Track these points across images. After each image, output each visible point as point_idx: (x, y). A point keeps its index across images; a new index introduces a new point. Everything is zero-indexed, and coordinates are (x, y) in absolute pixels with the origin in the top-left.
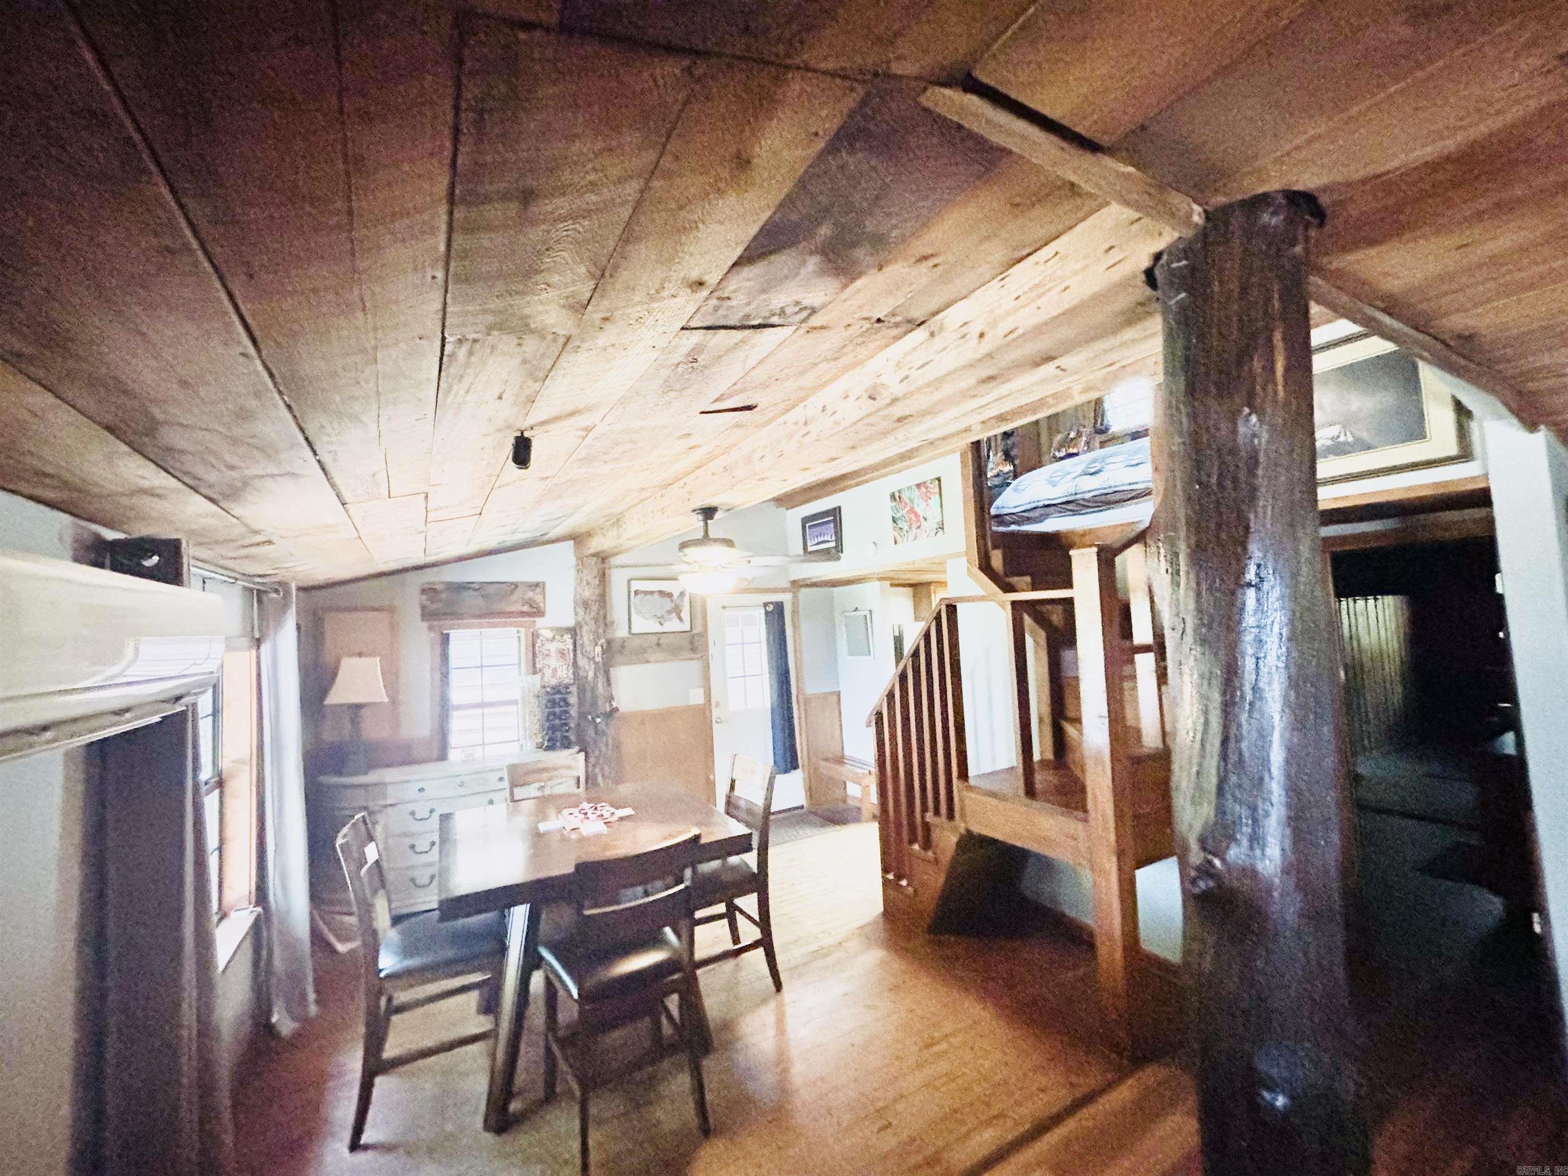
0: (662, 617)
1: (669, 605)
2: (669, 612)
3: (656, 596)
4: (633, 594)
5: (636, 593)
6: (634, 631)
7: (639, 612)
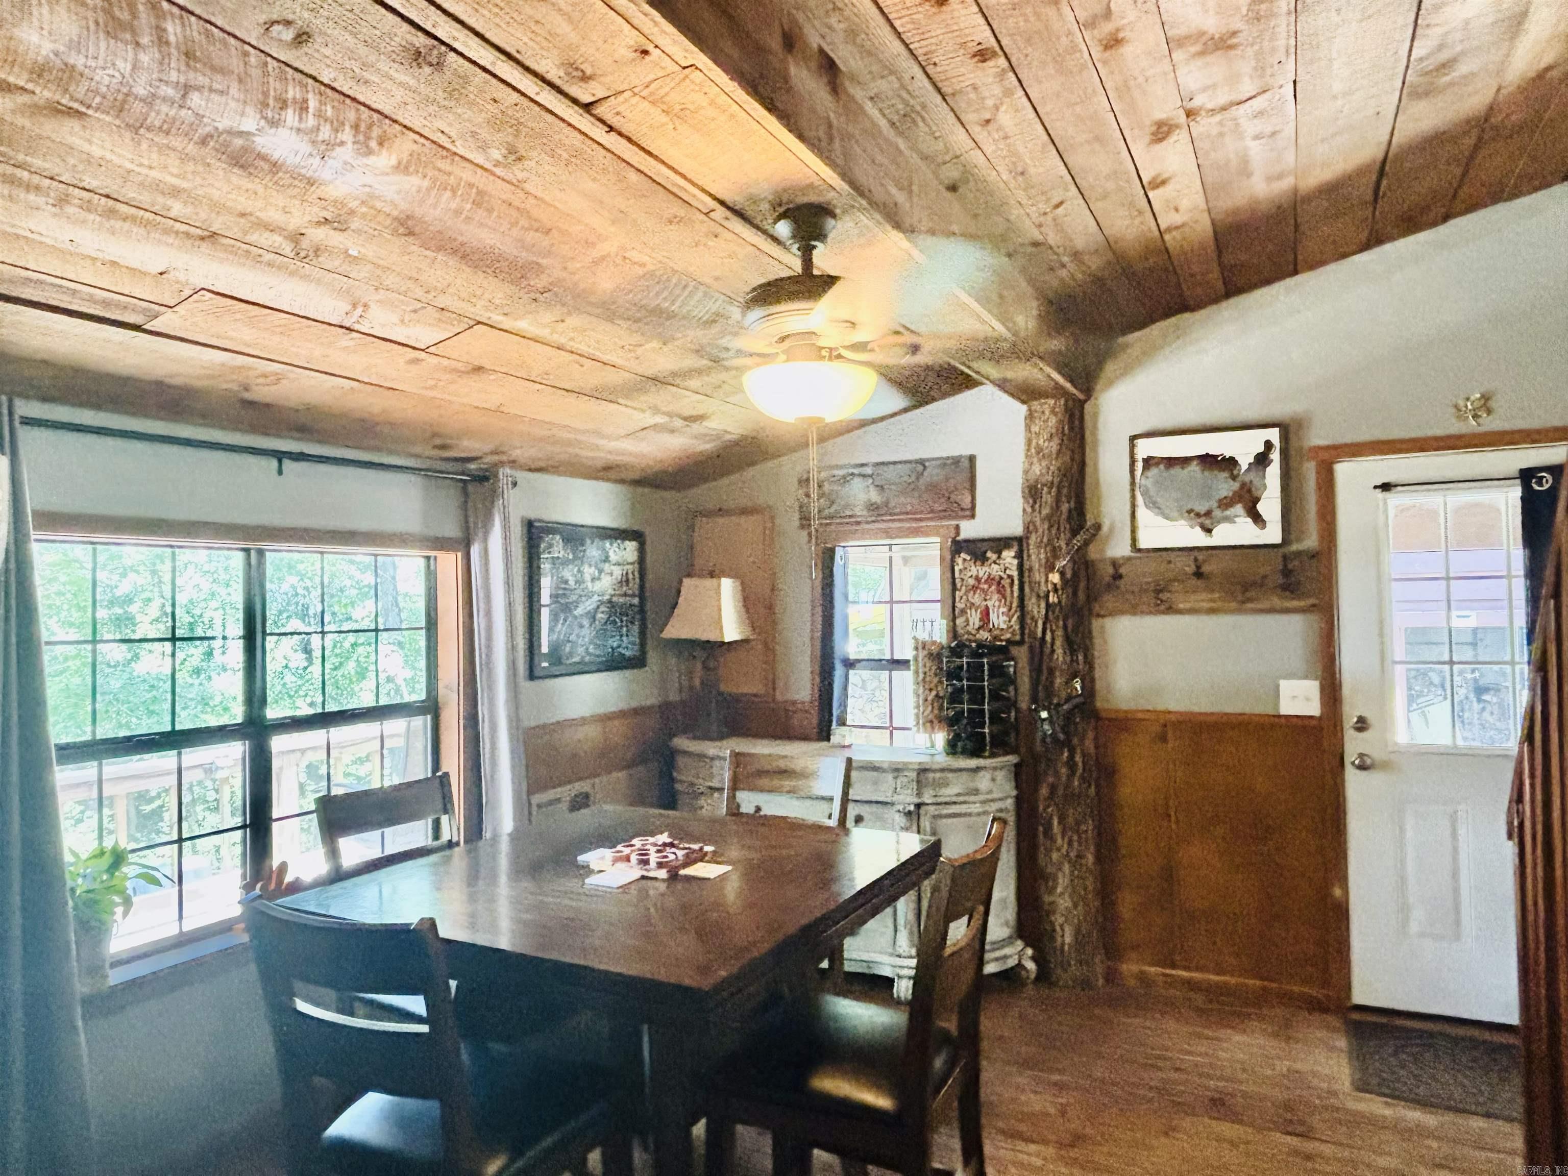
0: (1208, 514)
1: (1225, 487)
2: (1226, 503)
3: (1194, 467)
4: (1139, 466)
5: (1148, 462)
6: (1143, 544)
7: (1153, 505)
